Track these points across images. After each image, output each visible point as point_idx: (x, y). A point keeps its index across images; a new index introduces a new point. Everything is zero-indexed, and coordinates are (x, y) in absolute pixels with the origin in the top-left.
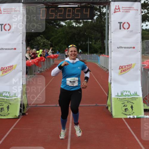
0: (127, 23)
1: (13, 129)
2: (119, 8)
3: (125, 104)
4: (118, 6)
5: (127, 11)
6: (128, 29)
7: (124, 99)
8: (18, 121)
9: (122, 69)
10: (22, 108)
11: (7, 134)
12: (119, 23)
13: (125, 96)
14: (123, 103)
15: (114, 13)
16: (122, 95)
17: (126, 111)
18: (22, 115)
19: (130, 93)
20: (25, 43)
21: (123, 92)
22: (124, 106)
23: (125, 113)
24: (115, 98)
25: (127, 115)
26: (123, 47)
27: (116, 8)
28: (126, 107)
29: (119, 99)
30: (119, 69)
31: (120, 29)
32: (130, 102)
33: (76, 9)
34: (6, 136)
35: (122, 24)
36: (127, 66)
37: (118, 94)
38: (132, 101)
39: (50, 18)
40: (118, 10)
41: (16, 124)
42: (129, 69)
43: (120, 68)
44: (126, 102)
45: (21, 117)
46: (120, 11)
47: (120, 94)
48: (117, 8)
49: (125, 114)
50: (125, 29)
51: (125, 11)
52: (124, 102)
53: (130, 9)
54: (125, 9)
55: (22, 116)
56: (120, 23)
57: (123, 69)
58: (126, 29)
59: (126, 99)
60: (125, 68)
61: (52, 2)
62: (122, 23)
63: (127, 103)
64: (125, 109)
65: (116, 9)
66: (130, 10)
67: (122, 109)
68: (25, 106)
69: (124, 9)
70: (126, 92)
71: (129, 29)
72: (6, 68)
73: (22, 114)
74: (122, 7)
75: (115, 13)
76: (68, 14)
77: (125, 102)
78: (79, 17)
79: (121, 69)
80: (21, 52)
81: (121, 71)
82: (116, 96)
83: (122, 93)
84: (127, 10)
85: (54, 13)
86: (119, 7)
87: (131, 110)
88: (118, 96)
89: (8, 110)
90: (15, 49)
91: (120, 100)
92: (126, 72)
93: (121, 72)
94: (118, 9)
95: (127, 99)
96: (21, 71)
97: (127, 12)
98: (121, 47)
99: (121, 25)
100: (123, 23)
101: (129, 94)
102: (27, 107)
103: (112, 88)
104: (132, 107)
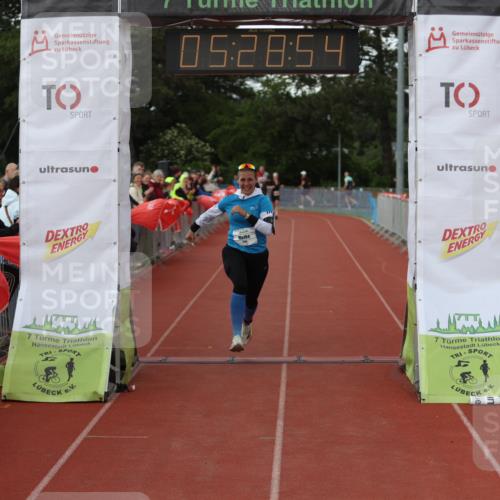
0: (471, 85)
1: (85, 440)
2: (442, 35)
3: (460, 358)
4: (441, 29)
5: (471, 45)
6: (472, 104)
7: (458, 340)
8: (102, 411)
9: (453, 238)
10: (117, 369)
11: (68, 453)
12: (442, 85)
13: (460, 332)
14: (457, 355)
15: (427, 51)
16: (452, 329)
17: (465, 382)
18: (117, 391)
19: (480, 323)
20: (126, 149)
21: (457, 317)
22: (459, 364)
23: (462, 386)
24: (427, 336)
25: (467, 394)
26: (455, 168)
27: (432, 35)
28: (466, 370)
29: (440, 341)
30: (444, 239)
31: (447, 104)
32: (480, 352)
33: (299, 36)
34: (62, 461)
35: (452, 90)
36: (470, 228)
37: (438, 324)
38: (484, 349)
39: (212, 66)
40: (441, 43)
41: (96, 420)
42: (476, 239)
43: (445, 234)
44: (467, 350)
45: (115, 396)
46: (445, 46)
47: (444, 325)
48: (437, 34)
49: (463, 392)
50: (462, 105)
51: (464, 44)
52: (457, 351)
53: (480, 38)
54: (464, 37)
55: (118, 394)
56: (447, 86)
57: (455, 241)
58: (467, 106)
59: (464, 340)
60: (463, 238)
61: (219, 13)
62: (452, 85)
63: (468, 355)
64: (464, 375)
65: (434, 39)
66: (479, 41)
67: (451, 372)
68: (127, 361)
69: (459, 37)
70: (467, 319)
71: (477, 107)
72: (65, 233)
73: (116, 388)
74: (454, 34)
75: (431, 52)
76: (271, 53)
77: (462, 351)
78: (310, 65)
79: (450, 241)
80: (114, 181)
81: (450, 247)
82: (432, 330)
83: (452, 323)
84: (471, 43)
85: (226, 52)
86: (444, 31)
87: (483, 377)
88: (438, 329)
89: (70, 375)
90: (95, 169)
91: (446, 344)
92: (465, 249)
93: (449, 251)
94: (440, 39)
95: (469, 342)
96: (115, 243)
97: (471, 48)
98: (451, 166)
99: (451, 93)
100: (456, 85)
101: (476, 325)
102: (133, 365)
103: (418, 303)
104: (485, 368)
